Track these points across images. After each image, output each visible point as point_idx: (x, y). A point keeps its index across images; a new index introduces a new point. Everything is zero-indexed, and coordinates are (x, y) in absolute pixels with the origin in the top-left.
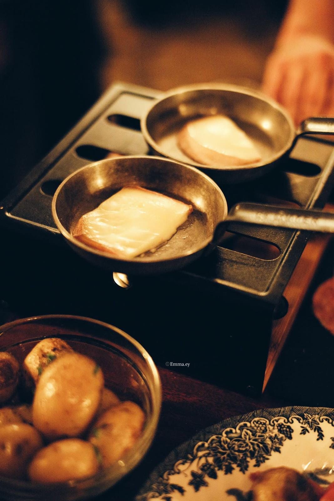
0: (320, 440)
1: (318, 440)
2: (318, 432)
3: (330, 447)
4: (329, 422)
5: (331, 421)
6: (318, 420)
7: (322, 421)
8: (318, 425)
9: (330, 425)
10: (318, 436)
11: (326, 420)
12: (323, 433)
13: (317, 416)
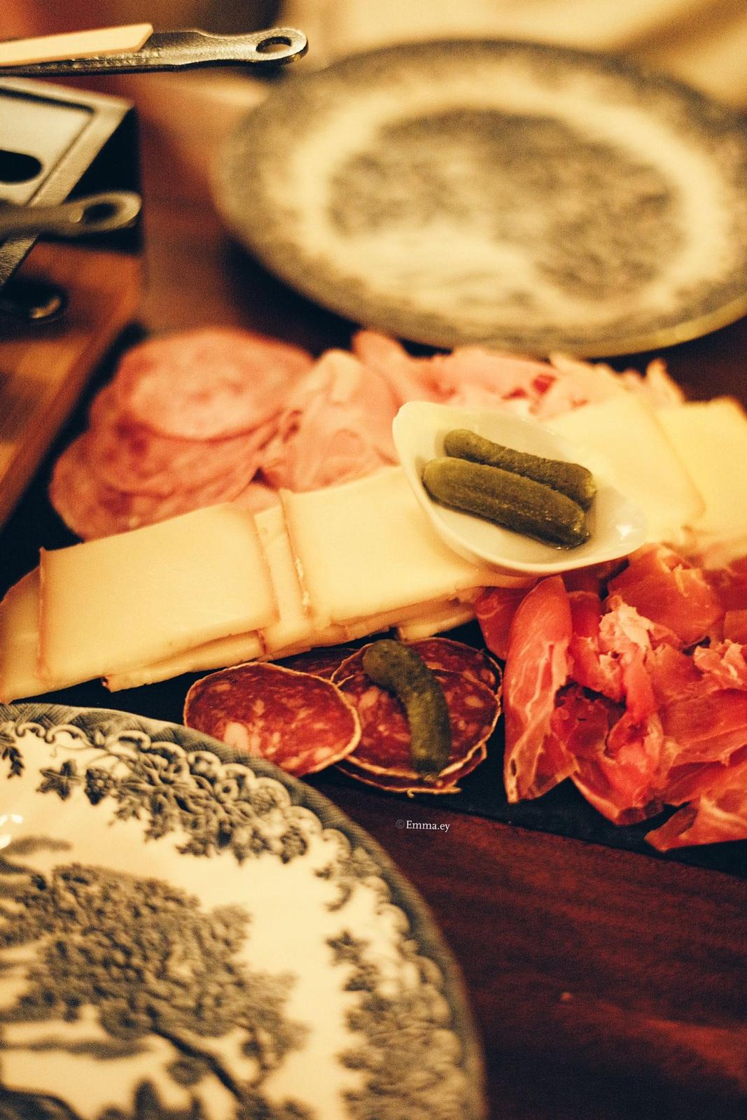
0: (16, 777)
1: (10, 776)
2: (12, 758)
3: (38, 790)
4: (38, 735)
5: (42, 732)
6: (13, 734)
7: (22, 735)
8: (13, 745)
9: (41, 741)
10: (12, 768)
11: (33, 730)
12: (24, 761)
13: (11, 724)
